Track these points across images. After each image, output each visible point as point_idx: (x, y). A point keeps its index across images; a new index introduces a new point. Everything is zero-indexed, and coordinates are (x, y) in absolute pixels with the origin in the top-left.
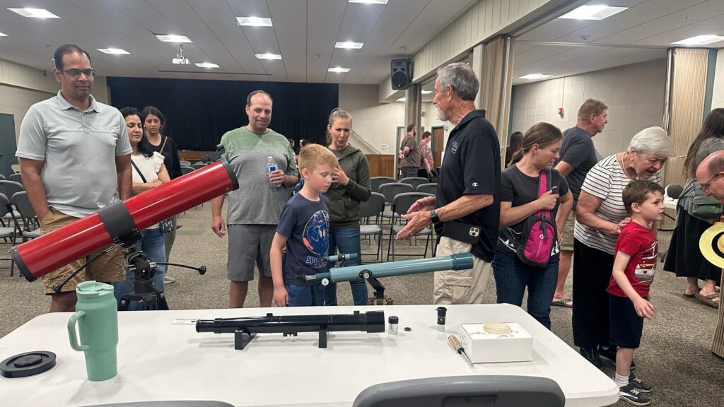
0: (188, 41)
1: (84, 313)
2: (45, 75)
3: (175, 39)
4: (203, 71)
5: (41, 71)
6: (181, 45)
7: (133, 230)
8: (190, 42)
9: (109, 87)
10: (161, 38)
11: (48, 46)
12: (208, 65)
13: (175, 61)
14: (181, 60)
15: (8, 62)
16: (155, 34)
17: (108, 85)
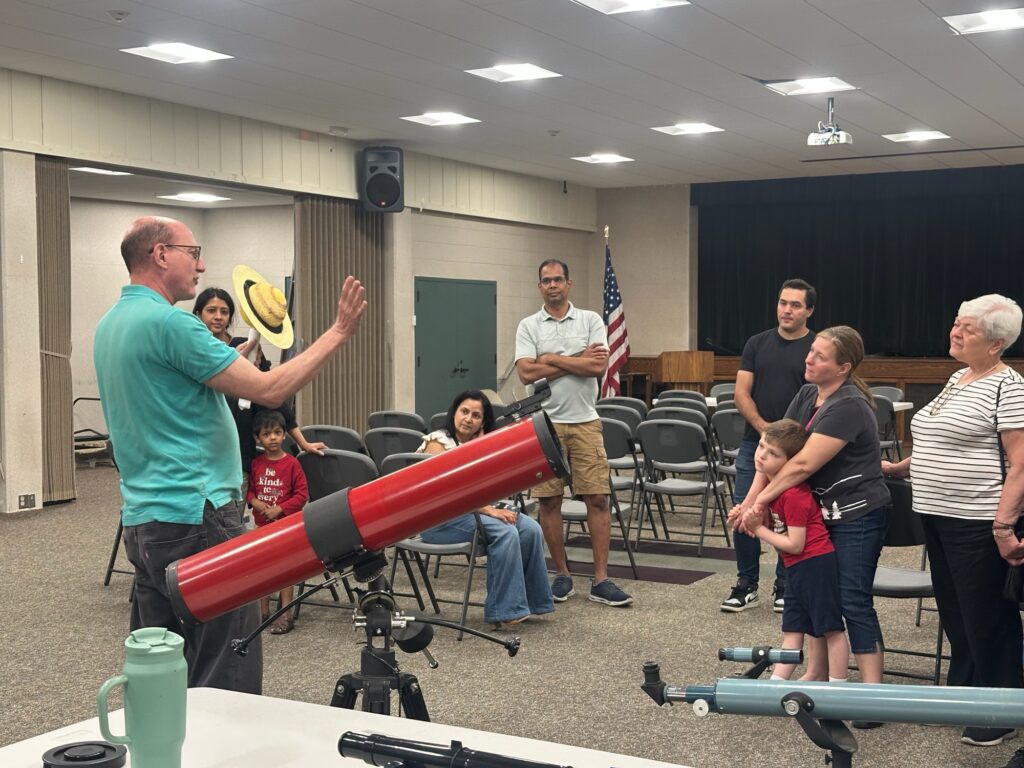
0: (845, 86)
1: (126, 679)
2: (565, 192)
3: (816, 86)
4: (907, 150)
5: (559, 182)
6: (832, 99)
7: (356, 547)
8: (853, 88)
9: (696, 209)
10: (779, 88)
11: (554, 133)
12: (919, 136)
13: (814, 139)
14: (829, 135)
15: (493, 171)
16: (764, 82)
17: (693, 203)
